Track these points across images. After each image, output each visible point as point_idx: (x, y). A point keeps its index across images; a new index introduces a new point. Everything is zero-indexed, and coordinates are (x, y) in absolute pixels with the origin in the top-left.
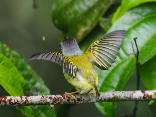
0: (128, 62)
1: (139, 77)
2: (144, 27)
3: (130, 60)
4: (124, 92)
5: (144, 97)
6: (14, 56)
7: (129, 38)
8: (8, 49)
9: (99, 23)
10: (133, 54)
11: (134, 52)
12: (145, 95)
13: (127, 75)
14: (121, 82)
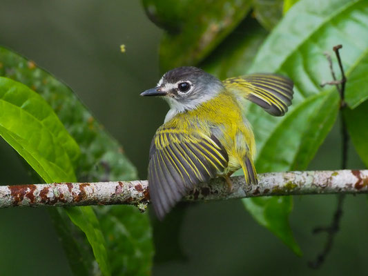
0: (320, 103)
1: (346, 138)
2: (357, 21)
3: (326, 97)
4: (312, 173)
5: (358, 186)
6: (53, 89)
7: (321, 46)
8: (37, 73)
9: (251, 11)
10: (331, 84)
11: (335, 78)
12: (360, 180)
13: (317, 134)
14: (303, 151)
